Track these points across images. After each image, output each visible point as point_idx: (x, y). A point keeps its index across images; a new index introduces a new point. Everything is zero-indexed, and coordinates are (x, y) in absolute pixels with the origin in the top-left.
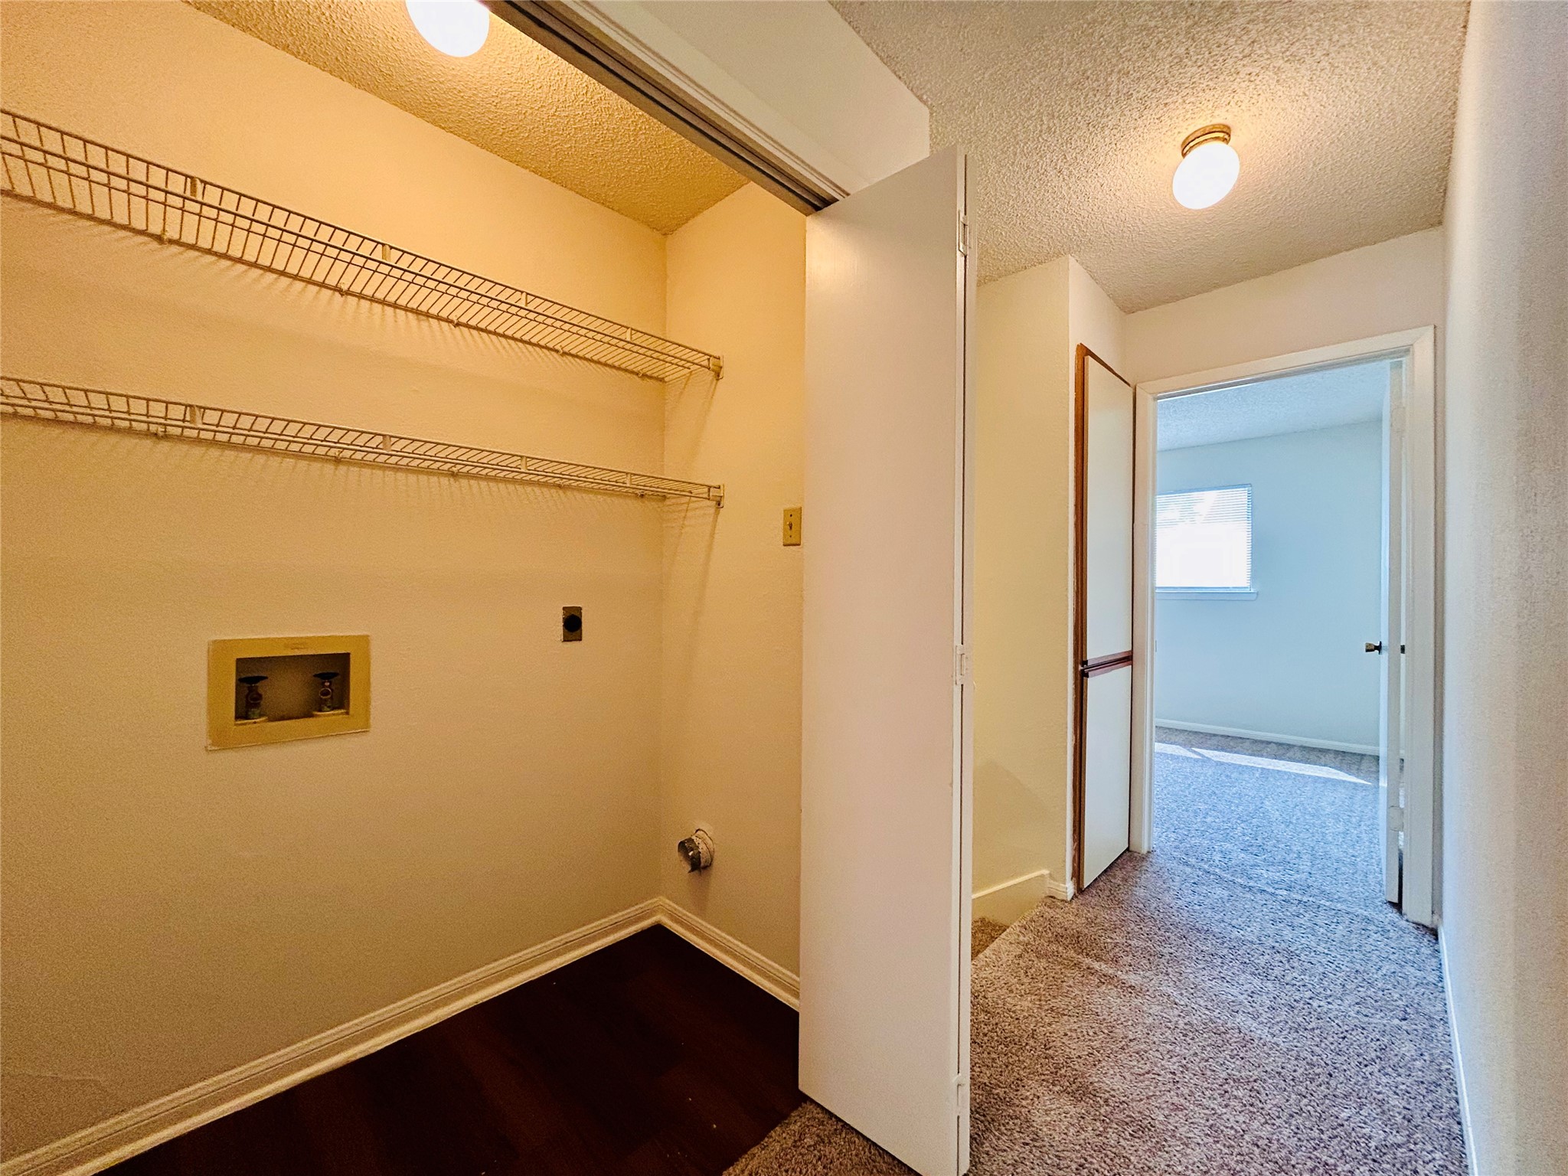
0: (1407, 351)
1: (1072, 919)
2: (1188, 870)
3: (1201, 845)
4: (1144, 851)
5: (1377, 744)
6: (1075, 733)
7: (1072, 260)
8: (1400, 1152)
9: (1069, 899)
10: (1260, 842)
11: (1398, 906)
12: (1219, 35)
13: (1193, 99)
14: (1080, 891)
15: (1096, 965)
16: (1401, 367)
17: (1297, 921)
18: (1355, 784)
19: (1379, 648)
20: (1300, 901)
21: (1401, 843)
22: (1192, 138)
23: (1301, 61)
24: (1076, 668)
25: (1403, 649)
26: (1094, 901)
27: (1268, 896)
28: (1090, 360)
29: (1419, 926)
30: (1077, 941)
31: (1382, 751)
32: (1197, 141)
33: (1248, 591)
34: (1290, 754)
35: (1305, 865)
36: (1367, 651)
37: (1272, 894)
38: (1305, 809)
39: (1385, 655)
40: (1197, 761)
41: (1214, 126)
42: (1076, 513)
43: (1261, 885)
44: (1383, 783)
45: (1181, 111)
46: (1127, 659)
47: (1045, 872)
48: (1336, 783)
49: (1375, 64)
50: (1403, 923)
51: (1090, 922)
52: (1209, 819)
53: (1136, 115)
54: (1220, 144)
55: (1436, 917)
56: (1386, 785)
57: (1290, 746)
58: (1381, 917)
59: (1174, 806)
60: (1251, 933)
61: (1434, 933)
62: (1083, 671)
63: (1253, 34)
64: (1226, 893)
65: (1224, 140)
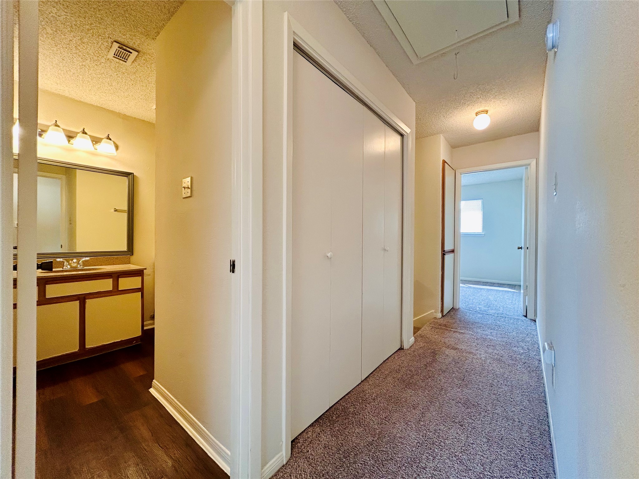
0: (529, 165)
1: (442, 321)
2: (471, 312)
3: (473, 306)
4: (458, 308)
5: (520, 282)
6: (442, 271)
7: (441, 135)
8: (526, 353)
9: (440, 318)
10: (489, 305)
11: (526, 316)
12: (488, 95)
13: (480, 105)
14: (443, 316)
15: (452, 329)
16: (528, 169)
17: (500, 320)
18: (514, 292)
19: (521, 248)
20: (501, 316)
21: (527, 304)
22: (479, 112)
23: (506, 99)
24: (442, 253)
25: (528, 248)
26: (447, 318)
27: (492, 316)
28: (446, 164)
29: (531, 320)
30: (445, 325)
31: (522, 284)
32: (480, 113)
33: (481, 234)
34: (495, 285)
35: (501, 309)
36: (518, 249)
37: (493, 315)
38: (500, 297)
39: (523, 250)
40: (467, 287)
41: (484, 110)
42: (442, 208)
43: (491, 313)
44: (522, 291)
45: (477, 107)
46: (453, 251)
47: (433, 311)
48: (508, 291)
49: (523, 100)
50: (527, 319)
51: (448, 322)
52: (474, 301)
53: (466, 107)
54: (485, 114)
55: (535, 317)
56: (523, 292)
57: (494, 283)
58: (522, 318)
59: (463, 298)
60: (489, 322)
61: (535, 321)
62: (444, 253)
63: (496, 95)
64: (481, 316)
65: (487, 113)
